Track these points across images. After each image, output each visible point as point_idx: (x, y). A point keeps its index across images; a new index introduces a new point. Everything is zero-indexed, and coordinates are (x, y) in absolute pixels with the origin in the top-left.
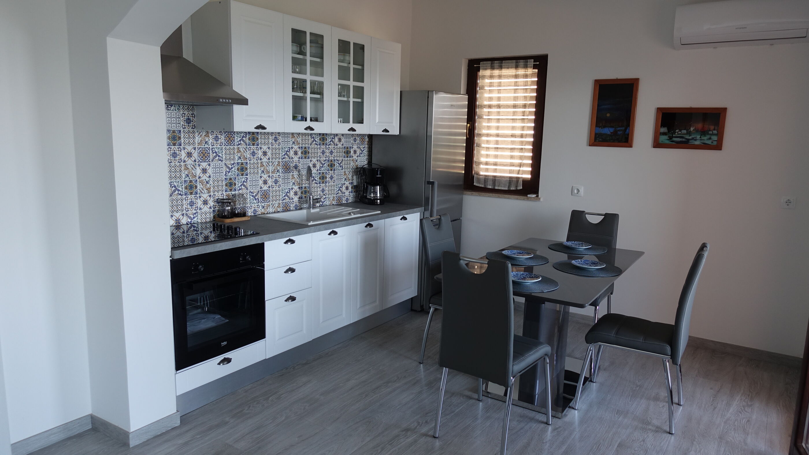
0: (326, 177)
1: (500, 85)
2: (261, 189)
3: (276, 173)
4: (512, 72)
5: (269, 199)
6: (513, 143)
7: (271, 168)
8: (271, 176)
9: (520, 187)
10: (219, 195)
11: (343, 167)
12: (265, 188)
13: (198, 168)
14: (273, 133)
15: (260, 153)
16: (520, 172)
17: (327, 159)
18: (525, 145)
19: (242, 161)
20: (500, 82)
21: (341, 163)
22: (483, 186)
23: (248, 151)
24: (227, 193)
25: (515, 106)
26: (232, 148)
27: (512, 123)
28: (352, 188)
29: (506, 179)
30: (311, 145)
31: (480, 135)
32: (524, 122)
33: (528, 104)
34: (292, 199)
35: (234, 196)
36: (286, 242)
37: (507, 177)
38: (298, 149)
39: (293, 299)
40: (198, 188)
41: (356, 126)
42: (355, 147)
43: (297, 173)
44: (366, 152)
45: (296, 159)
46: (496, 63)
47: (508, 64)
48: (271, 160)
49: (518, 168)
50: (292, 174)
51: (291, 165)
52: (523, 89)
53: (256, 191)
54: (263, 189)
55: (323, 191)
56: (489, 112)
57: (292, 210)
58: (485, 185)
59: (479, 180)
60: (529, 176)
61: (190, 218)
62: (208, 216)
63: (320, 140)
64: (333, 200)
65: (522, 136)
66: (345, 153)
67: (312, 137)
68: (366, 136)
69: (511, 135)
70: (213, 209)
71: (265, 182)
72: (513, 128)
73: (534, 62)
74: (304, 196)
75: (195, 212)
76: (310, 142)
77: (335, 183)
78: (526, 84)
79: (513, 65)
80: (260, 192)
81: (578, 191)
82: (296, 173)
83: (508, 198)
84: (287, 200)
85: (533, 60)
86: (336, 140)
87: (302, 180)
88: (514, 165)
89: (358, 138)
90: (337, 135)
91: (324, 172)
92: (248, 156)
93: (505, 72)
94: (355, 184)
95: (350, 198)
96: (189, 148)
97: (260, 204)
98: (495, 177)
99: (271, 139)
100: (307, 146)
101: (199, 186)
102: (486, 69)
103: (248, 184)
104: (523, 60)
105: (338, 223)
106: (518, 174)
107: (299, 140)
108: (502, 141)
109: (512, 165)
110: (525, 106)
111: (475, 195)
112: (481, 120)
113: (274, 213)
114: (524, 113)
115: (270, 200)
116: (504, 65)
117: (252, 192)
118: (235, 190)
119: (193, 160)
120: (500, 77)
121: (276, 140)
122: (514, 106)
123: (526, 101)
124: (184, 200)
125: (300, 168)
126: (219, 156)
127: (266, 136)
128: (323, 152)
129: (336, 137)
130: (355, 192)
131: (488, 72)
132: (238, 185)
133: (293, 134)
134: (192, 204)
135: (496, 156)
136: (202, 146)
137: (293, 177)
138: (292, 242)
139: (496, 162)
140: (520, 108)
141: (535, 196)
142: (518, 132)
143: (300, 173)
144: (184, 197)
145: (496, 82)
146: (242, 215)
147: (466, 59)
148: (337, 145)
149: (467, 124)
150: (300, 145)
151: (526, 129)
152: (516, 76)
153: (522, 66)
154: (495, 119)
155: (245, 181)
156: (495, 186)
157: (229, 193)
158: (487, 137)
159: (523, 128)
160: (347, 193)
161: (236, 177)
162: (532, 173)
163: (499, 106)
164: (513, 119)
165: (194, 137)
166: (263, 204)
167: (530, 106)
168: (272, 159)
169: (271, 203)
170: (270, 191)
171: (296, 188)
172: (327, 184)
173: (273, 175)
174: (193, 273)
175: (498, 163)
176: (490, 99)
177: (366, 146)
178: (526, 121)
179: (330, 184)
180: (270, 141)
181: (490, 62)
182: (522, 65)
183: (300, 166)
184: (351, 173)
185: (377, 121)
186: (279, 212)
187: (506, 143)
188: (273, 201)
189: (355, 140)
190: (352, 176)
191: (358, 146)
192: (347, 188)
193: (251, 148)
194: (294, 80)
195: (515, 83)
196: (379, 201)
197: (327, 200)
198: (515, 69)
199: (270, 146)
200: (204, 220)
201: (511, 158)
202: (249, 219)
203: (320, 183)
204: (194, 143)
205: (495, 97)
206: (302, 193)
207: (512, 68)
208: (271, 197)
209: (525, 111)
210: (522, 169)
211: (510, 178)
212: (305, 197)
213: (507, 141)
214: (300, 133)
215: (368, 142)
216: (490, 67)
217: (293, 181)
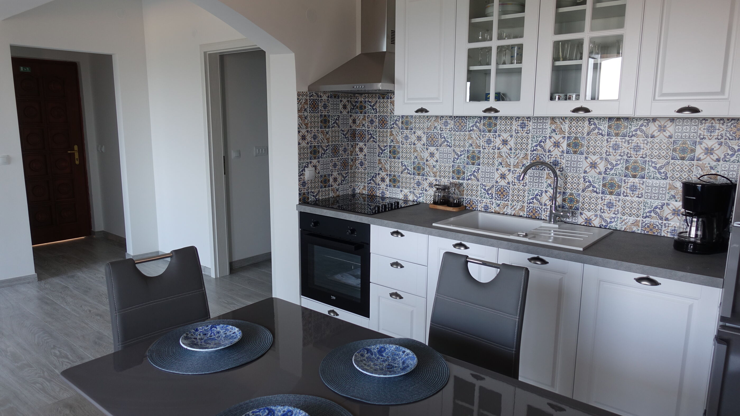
2: (496, 183)
3: (520, 168)
5: (507, 198)
7: (512, 161)
12: (503, 183)
13: (426, 151)
14: (519, 118)
15: (498, 142)
19: (474, 149)
23: (481, 138)
24: (454, 180)
48: (513, 151)
50: (548, 172)
57: (544, 219)
71: (503, 176)
84: (536, 204)
92: (482, 144)
97: (493, 200)
99: (515, 125)
101: (427, 169)
107: (566, 127)
113: (513, 215)
115: (509, 199)
121: (523, 126)
127: (508, 122)
133: (553, 119)
136: (431, 131)
143: (563, 172)
155: (476, 171)
157: (457, 181)
161: (466, 165)
166: (498, 202)
168: (516, 150)
170: (510, 188)
173: (516, 169)
180: (514, 127)
186: (521, 216)
188: (513, 201)
199: (514, 134)
200: (428, 201)
208: (510, 196)
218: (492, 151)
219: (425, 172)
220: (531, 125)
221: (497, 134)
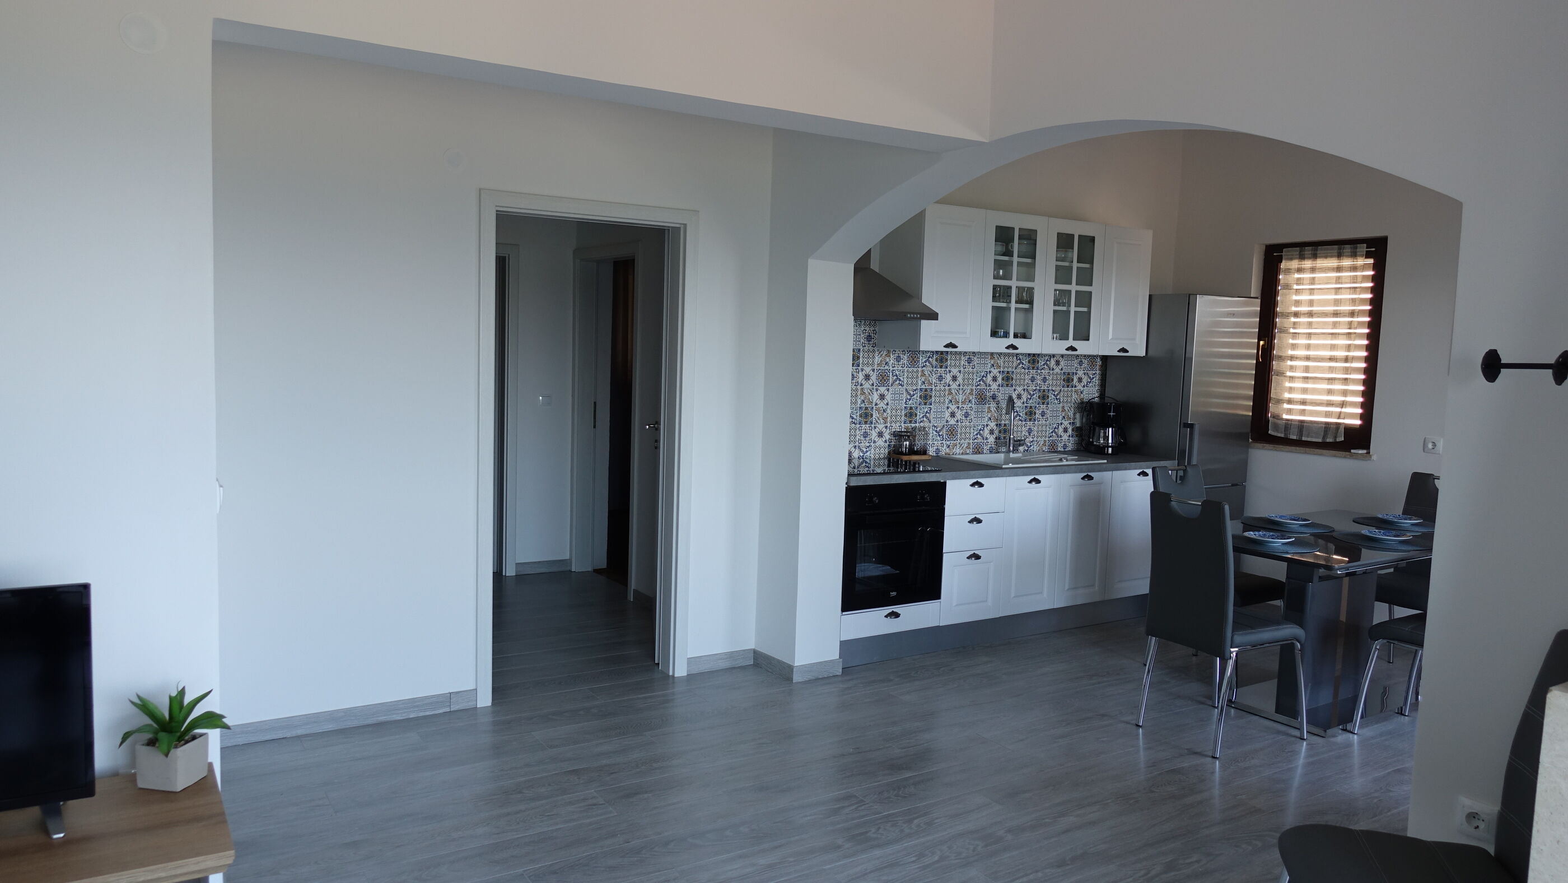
0: (1035, 413)
1: (1313, 281)
4: (1333, 262)
6: (1331, 369)
7: (961, 398)
8: (960, 407)
9: (1341, 438)
10: (896, 427)
11: (1061, 401)
12: (952, 422)
13: (875, 393)
15: (948, 378)
16: (1342, 416)
17: (1038, 388)
18: (1350, 374)
20: (1314, 278)
21: (1057, 394)
22: (1282, 435)
23: (933, 375)
24: (906, 425)
25: (1336, 314)
26: (915, 371)
27: (1332, 339)
28: (1073, 430)
29: (1320, 425)
30: (1016, 368)
31: (1280, 358)
32: (1351, 337)
33: (1357, 311)
34: (987, 439)
35: (914, 429)
36: (973, 485)
37: (1321, 423)
38: (998, 374)
39: (977, 557)
40: (874, 417)
41: (1076, 344)
42: (1080, 373)
43: (995, 405)
44: (1097, 380)
45: (994, 386)
46: (1308, 251)
47: (1326, 252)
48: (961, 387)
49: (1338, 410)
51: (988, 394)
52: (1350, 288)
53: (941, 425)
54: (949, 423)
55: (1030, 431)
56: (1295, 323)
58: (1285, 434)
59: (1276, 427)
60: (1358, 422)
61: (863, 451)
62: (882, 451)
63: (1029, 362)
64: (1044, 445)
65: (1346, 360)
66: (1064, 380)
67: (1018, 358)
68: (1099, 358)
69: (1329, 358)
70: (888, 443)
71: (953, 415)
72: (1333, 347)
73: (1367, 248)
74: (1002, 436)
75: (868, 445)
76: (1015, 364)
77: (1048, 422)
78: (1355, 281)
79: (1333, 253)
80: (945, 427)
81: (1434, 444)
82: (993, 406)
83: (1321, 455)
85: (1365, 245)
86: (1053, 362)
87: (1001, 415)
88: (1333, 404)
89: (1086, 361)
90: (1054, 356)
91: (1032, 405)
93: (1321, 263)
94: (1078, 425)
95: (1070, 444)
96: (868, 370)
97: (944, 442)
98: (1302, 422)
100: (1010, 369)
101: (875, 415)
102: (1291, 259)
103: (932, 416)
104: (1349, 246)
105: (1042, 469)
106: (1339, 418)
107: (1001, 362)
108: (1315, 367)
109: (1330, 404)
110: (1352, 314)
111: (1269, 449)
112: (1282, 335)
114: (1350, 325)
116: (1319, 254)
117: (935, 427)
118: (916, 422)
119: (871, 383)
120: (1313, 270)
121: (969, 361)
122: (1334, 314)
123: (1354, 306)
124: (858, 430)
125: (1000, 399)
126: (900, 380)
127: (958, 357)
128: (1033, 379)
129: (1052, 359)
130: (1077, 436)
131: (1295, 264)
132: (920, 415)
133: (992, 354)
134: (865, 435)
135: (1305, 391)
136: (881, 368)
137: (989, 411)
138: (981, 485)
139: (1304, 399)
140: (1344, 316)
141: (1365, 451)
142: (1341, 354)
144: (858, 426)
145: (1307, 278)
146: (922, 453)
147: (1263, 244)
148: (1053, 369)
149: (1259, 341)
150: (1002, 368)
151: (1352, 348)
152: (1339, 269)
153: (1348, 254)
154: (1304, 334)
156: (1301, 435)
158: (1291, 360)
159: (1349, 348)
160: (1065, 437)
162: (1362, 417)
163: (1311, 314)
164: (1332, 334)
165: (874, 357)
166: (948, 443)
167: (1361, 313)
168: (963, 386)
169: (958, 442)
171: (992, 425)
172: (1036, 422)
173: (963, 406)
174: (867, 505)
175: (1307, 401)
176: (1298, 303)
177: (1098, 372)
178: (1353, 336)
179: (1040, 422)
180: (962, 363)
181: (1298, 248)
182: (1348, 252)
183: (1000, 396)
184: (1072, 410)
185: (1110, 337)
187: (1321, 370)
188: (961, 440)
189: (1081, 363)
190: (1074, 414)
191: (1086, 371)
192: (1065, 430)
193: (938, 371)
194: (995, 287)
195: (1336, 280)
196: (1110, 450)
197: (1035, 444)
198: (1337, 259)
199: (962, 369)
201: (1329, 393)
202: (930, 458)
203: (1025, 421)
204: (873, 364)
205: (1305, 300)
206: (1000, 432)
207: (1332, 257)
208: (959, 434)
209: (1352, 321)
210: (1344, 410)
211: (1327, 423)
212: (1005, 438)
213: (1322, 367)
214: (1001, 353)
215: (1101, 366)
216: (1298, 256)
217: (989, 416)
218: (942, 388)
219: (874, 419)
220: (976, 360)
221: (947, 370)
